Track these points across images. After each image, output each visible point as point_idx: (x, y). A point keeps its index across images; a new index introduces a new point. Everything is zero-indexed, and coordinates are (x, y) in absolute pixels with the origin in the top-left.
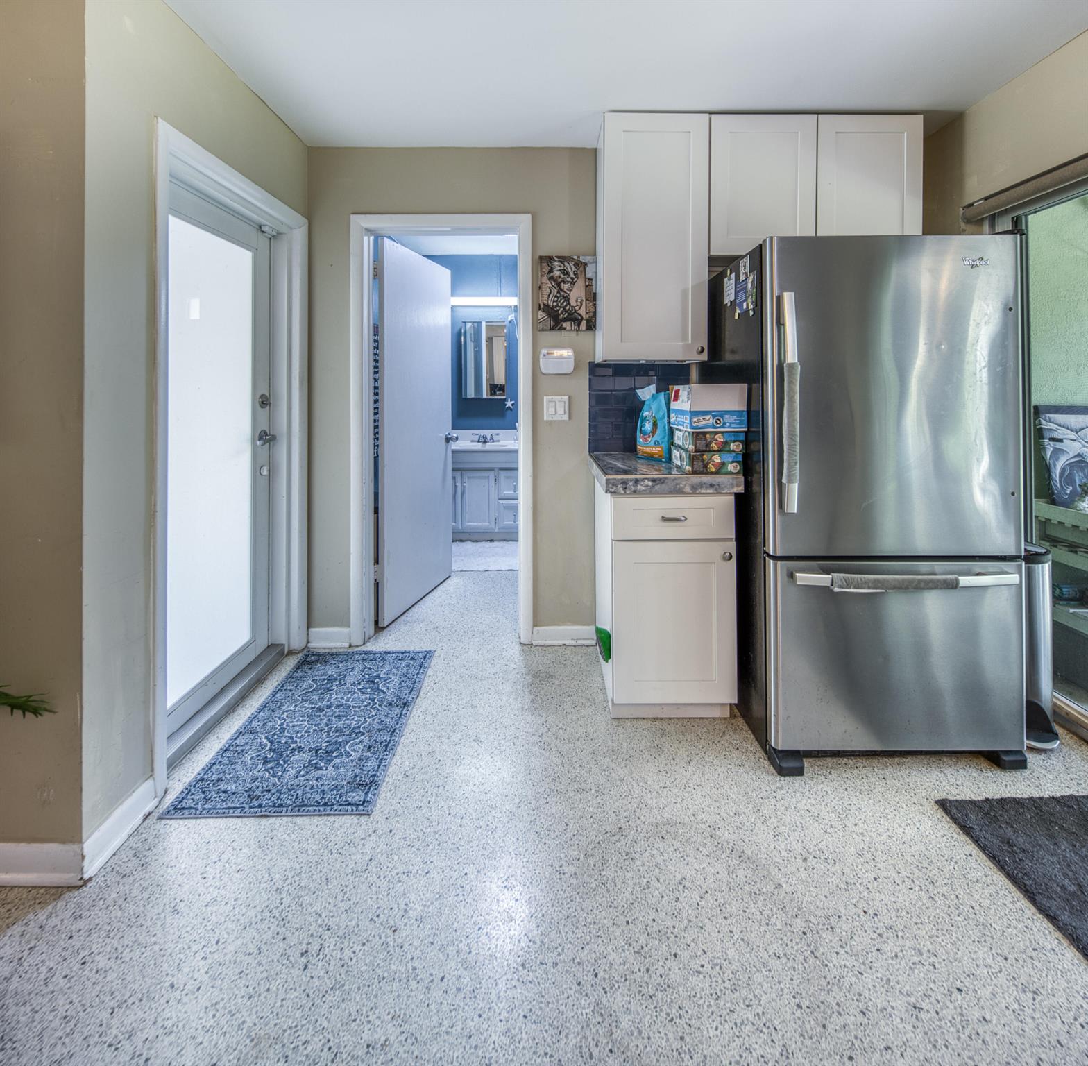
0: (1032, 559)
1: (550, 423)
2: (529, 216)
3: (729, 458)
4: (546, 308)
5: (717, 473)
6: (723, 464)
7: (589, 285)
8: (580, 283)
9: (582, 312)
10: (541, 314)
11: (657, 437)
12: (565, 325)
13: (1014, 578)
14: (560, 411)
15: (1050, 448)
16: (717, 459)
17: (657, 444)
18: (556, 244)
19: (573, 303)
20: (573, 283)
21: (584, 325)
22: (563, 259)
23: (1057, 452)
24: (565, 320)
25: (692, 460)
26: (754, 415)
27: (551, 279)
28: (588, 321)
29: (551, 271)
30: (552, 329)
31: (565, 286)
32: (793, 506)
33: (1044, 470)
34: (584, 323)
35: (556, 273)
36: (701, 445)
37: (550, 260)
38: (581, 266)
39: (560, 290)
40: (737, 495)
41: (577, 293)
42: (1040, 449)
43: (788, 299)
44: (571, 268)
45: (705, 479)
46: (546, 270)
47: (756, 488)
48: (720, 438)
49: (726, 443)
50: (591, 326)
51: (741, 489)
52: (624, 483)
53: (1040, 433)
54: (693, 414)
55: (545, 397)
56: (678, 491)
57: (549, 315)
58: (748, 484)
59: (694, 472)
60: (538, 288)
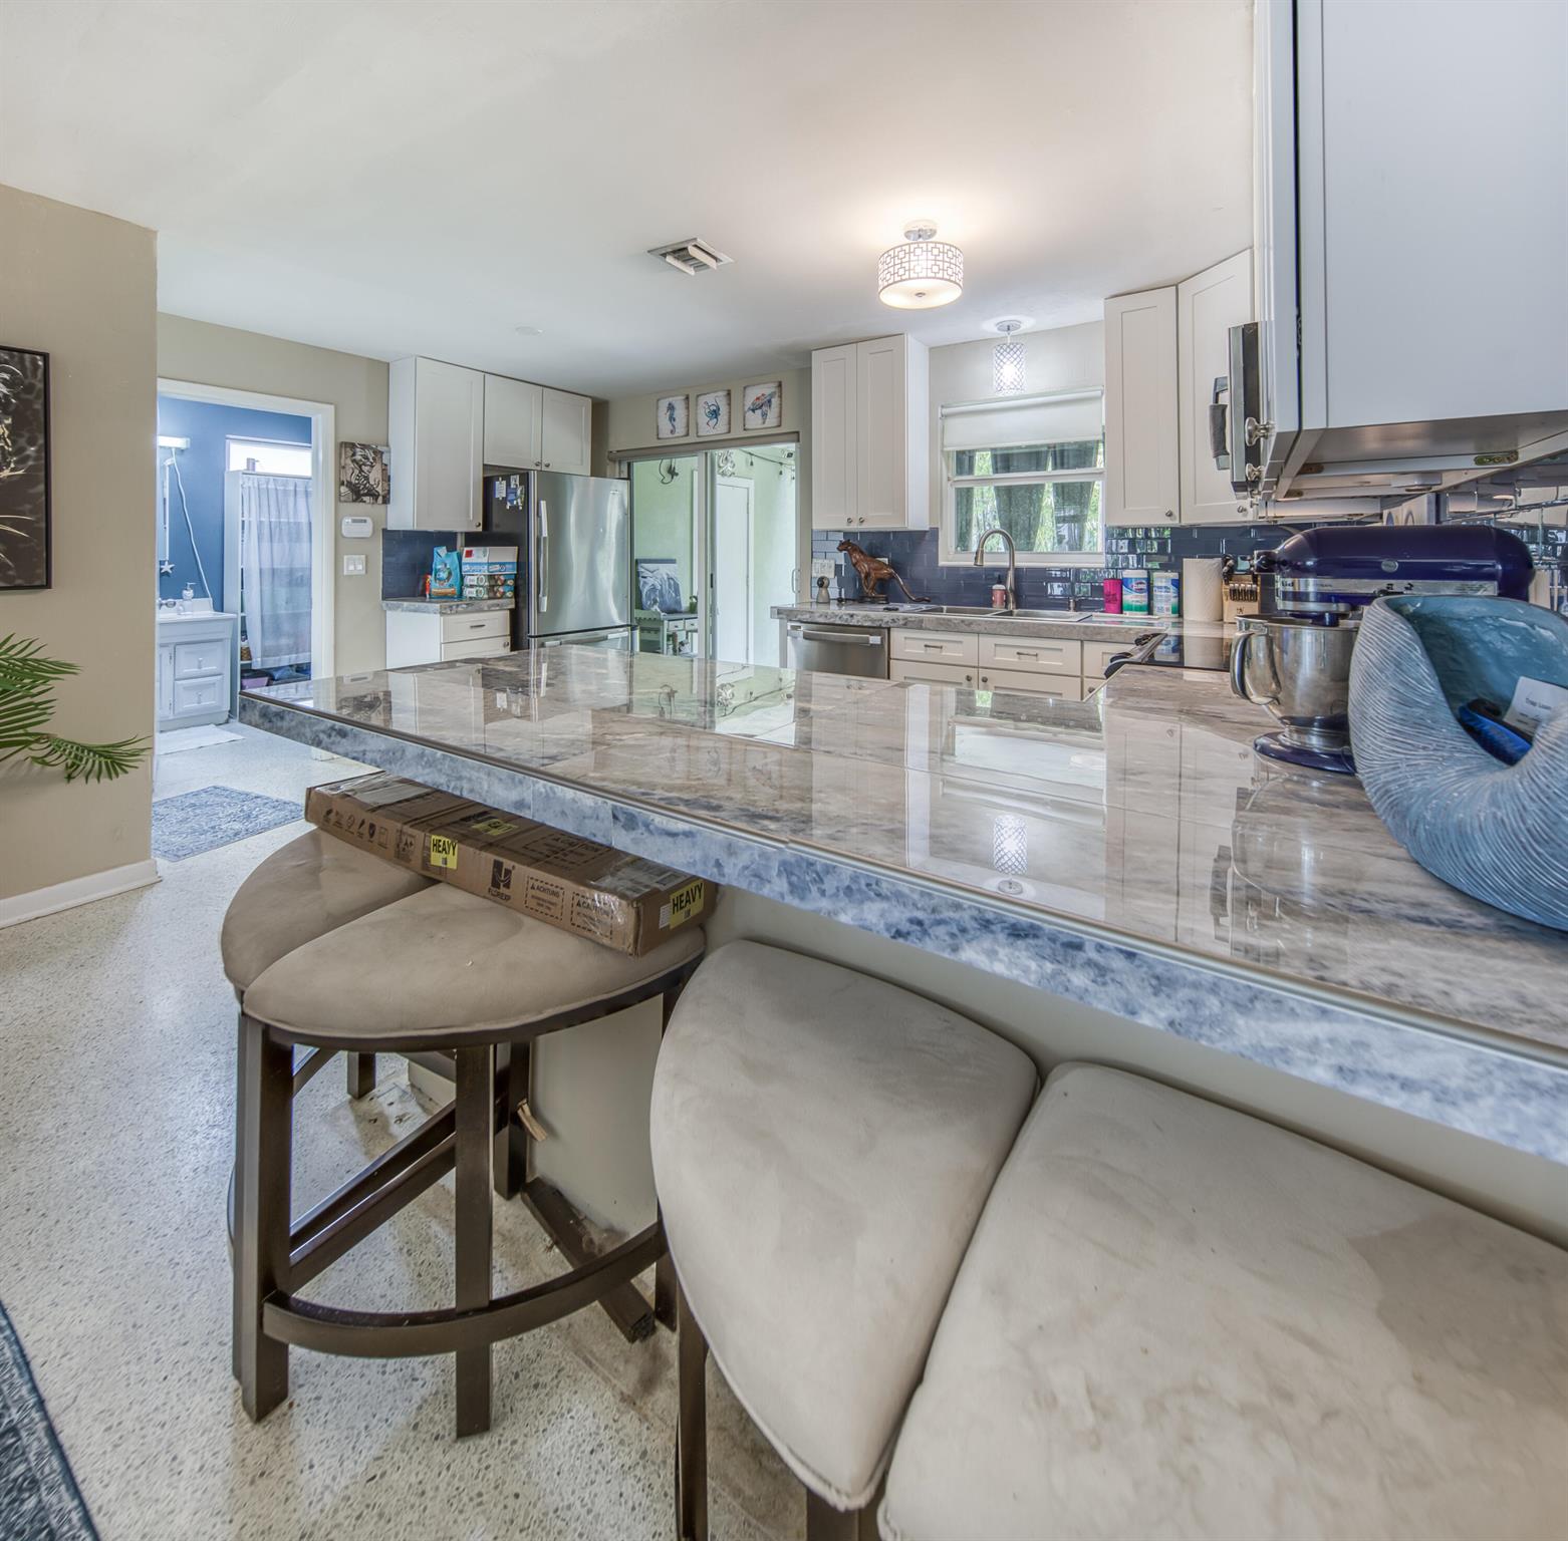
0: (633, 628)
1: (350, 577)
2: (333, 407)
3: (507, 589)
4: (349, 484)
5: (501, 598)
6: (504, 593)
7: (385, 469)
8: (378, 467)
9: (379, 489)
10: (343, 489)
11: (451, 581)
12: (365, 498)
13: (626, 634)
14: (360, 567)
15: (642, 580)
16: (501, 590)
17: (451, 586)
18: (356, 433)
19: (372, 482)
20: (372, 467)
21: (380, 499)
22: (364, 447)
23: (645, 583)
24: (365, 495)
25: (488, 591)
26: (522, 565)
27: (354, 461)
28: (384, 497)
29: (354, 455)
30: (354, 501)
31: (365, 468)
32: (544, 609)
33: (639, 593)
34: (380, 498)
35: (358, 457)
36: (493, 583)
37: (353, 446)
38: (378, 454)
39: (361, 471)
40: (511, 610)
41: (375, 475)
42: (638, 582)
43: (543, 504)
44: (370, 455)
45: (496, 601)
46: (350, 453)
47: (521, 605)
48: (502, 578)
49: (505, 581)
50: (386, 501)
51: (513, 606)
52: (451, 607)
53: (638, 574)
54: (489, 564)
55: (345, 557)
56: (481, 610)
57: (352, 491)
58: (517, 603)
59: (490, 598)
60: (340, 468)
